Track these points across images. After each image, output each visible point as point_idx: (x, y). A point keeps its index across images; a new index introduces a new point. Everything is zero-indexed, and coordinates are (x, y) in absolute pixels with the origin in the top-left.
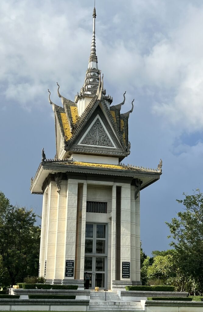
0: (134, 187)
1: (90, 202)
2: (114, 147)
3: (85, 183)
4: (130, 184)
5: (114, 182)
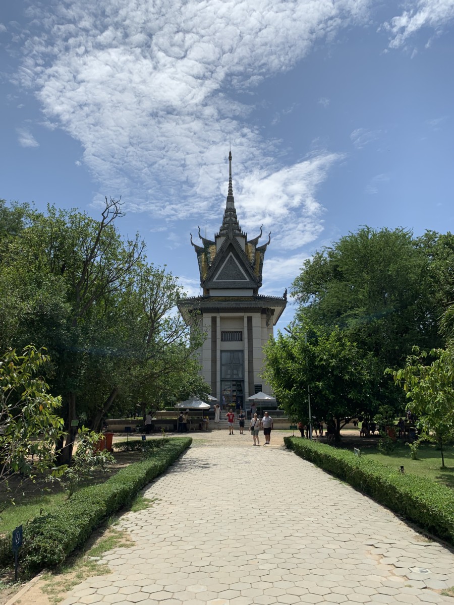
0: (265, 316)
1: (224, 332)
2: (246, 279)
3: (218, 316)
4: (260, 314)
5: (245, 312)
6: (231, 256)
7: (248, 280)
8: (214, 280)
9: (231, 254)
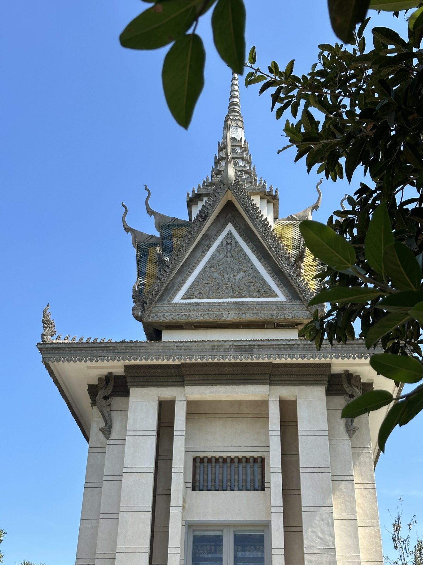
0: (340, 400)
2: (276, 296)
4: (323, 388)
6: (230, 234)
7: (281, 297)
8: (178, 299)
9: (230, 227)
